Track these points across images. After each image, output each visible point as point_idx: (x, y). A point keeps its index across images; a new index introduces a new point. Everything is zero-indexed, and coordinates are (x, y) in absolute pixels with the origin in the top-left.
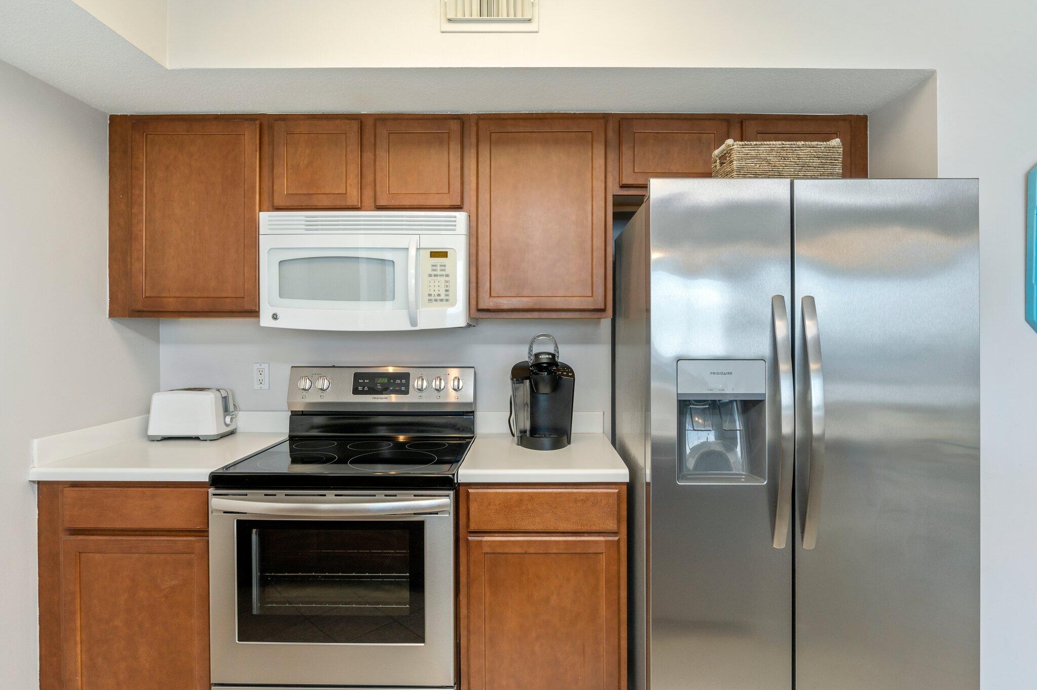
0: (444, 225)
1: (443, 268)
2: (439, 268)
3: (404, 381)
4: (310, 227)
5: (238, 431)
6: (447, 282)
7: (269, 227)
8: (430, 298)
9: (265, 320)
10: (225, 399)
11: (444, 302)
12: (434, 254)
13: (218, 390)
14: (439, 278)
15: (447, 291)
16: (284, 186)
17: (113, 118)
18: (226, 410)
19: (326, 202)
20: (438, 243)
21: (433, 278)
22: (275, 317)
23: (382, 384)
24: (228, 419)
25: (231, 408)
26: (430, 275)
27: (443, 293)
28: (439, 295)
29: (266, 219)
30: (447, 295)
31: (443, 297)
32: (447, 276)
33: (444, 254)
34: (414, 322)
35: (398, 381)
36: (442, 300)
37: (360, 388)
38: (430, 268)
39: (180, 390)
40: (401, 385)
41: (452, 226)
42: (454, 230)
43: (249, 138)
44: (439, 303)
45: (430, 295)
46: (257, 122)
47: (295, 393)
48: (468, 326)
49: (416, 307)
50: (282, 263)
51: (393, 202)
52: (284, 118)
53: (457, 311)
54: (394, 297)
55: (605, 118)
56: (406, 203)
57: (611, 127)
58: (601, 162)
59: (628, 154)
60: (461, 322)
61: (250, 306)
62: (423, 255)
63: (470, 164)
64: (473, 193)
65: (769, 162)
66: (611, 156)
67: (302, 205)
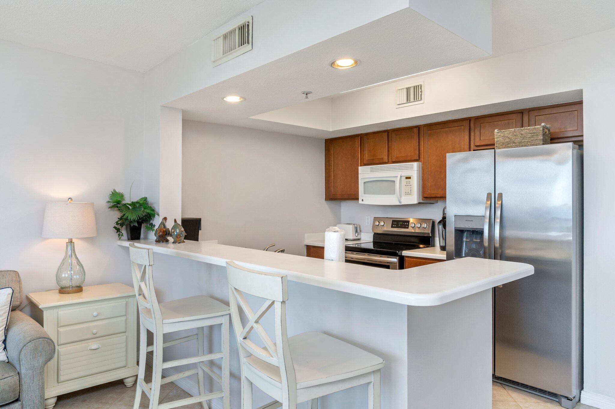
0: (410, 168)
1: (409, 183)
2: (408, 183)
3: (407, 224)
4: (372, 171)
5: (362, 239)
6: (411, 187)
7: (362, 171)
8: (406, 193)
9: (360, 202)
10: (356, 228)
11: (410, 195)
12: (407, 178)
13: (354, 225)
14: (408, 186)
15: (411, 191)
16: (367, 157)
17: (326, 140)
18: (356, 231)
19: (378, 162)
20: (408, 174)
21: (406, 186)
22: (363, 200)
23: (400, 224)
24: (357, 234)
25: (359, 231)
26: (406, 185)
27: (409, 192)
28: (408, 192)
29: (361, 168)
30: (411, 192)
31: (409, 193)
32: (411, 185)
33: (409, 178)
34: (400, 203)
35: (406, 224)
36: (409, 194)
37: (394, 226)
38: (406, 183)
39: (348, 224)
40: (407, 225)
41: (412, 168)
42: (413, 169)
43: (358, 142)
44: (408, 195)
45: (406, 192)
46: (360, 137)
47: (374, 226)
48: (419, 203)
49: (401, 197)
50: (364, 183)
51: (397, 160)
52: (367, 134)
53: (414, 199)
54: (394, 194)
55: (469, 119)
56: (401, 160)
57: (472, 122)
58: (467, 137)
59: (477, 133)
60: (416, 202)
61: (357, 197)
62: (404, 178)
63: (422, 143)
64: (422, 154)
65: (509, 138)
66: (472, 134)
67: (371, 163)
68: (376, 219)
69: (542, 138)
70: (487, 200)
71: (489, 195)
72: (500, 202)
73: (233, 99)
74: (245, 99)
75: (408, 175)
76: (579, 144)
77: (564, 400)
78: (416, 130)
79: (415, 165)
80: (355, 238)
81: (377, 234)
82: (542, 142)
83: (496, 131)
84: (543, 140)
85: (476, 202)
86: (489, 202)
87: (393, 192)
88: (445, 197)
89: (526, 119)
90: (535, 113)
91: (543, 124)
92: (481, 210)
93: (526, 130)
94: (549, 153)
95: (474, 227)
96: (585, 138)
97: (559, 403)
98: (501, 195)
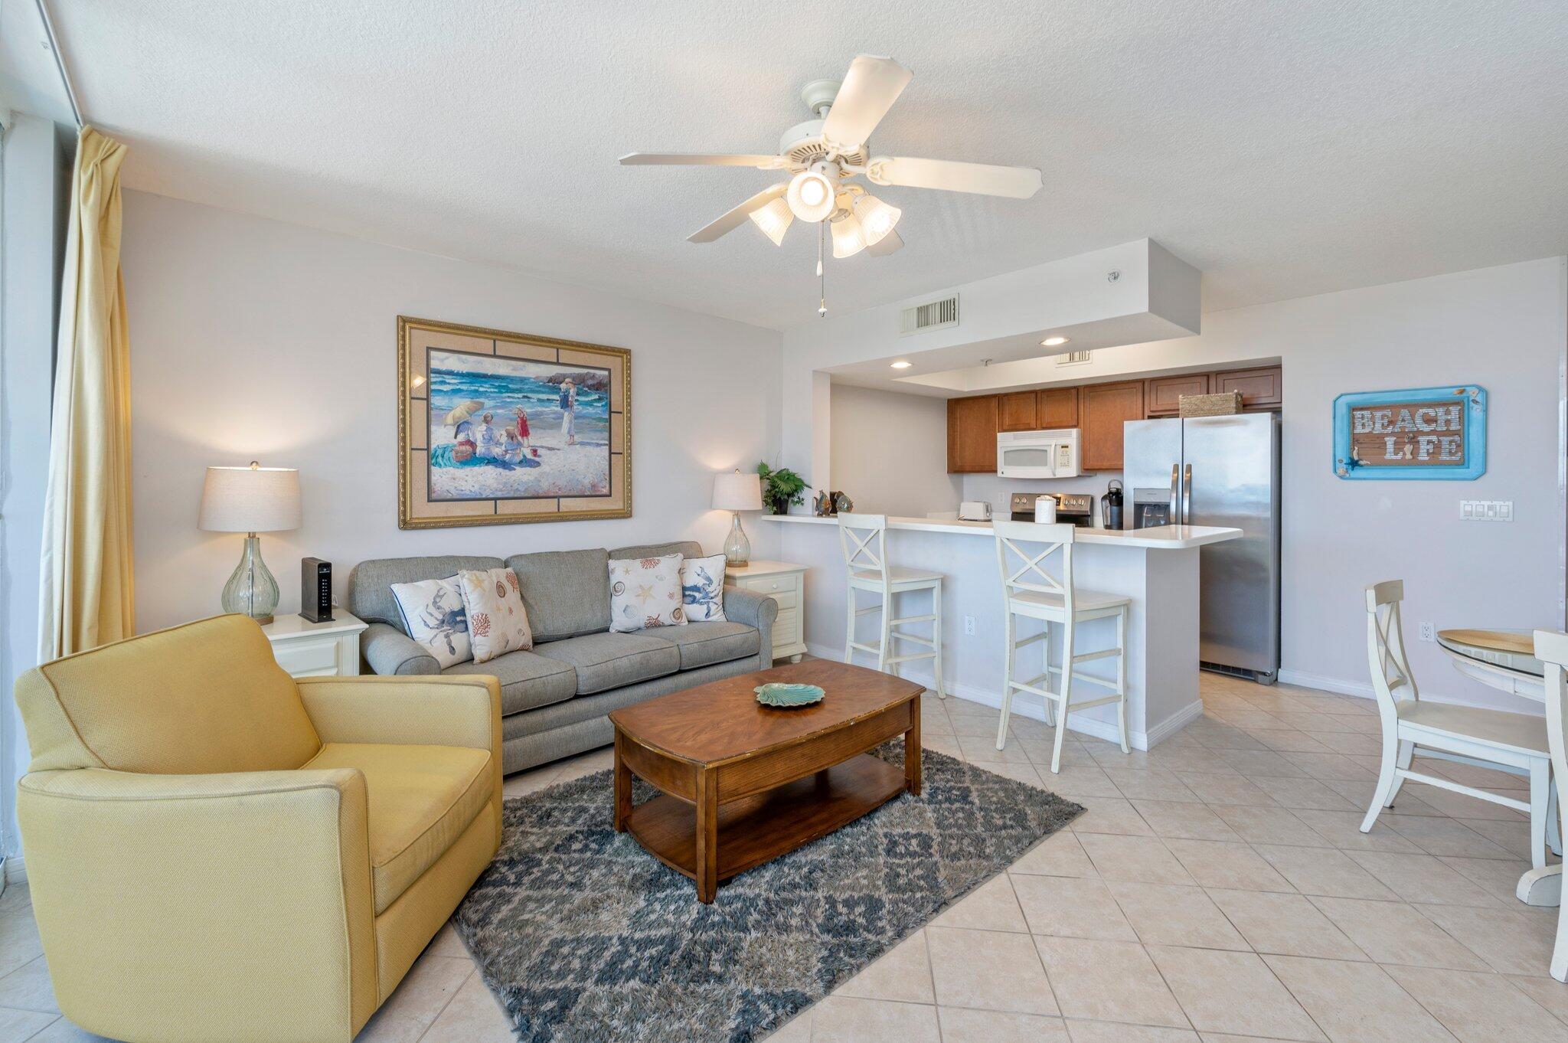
0: (1066, 435)
1: (1066, 452)
4: (1015, 438)
6: (1068, 458)
7: (1001, 438)
8: (1062, 465)
9: (999, 474)
10: (987, 507)
11: (1067, 466)
12: (1063, 447)
13: (984, 502)
14: (1065, 457)
16: (1007, 421)
17: (949, 400)
18: (987, 510)
19: (1023, 428)
22: (1003, 473)
24: (988, 514)
25: (989, 509)
26: (1061, 456)
29: (1000, 435)
30: (1068, 463)
31: (1066, 464)
32: (1068, 455)
33: (1067, 447)
34: (1054, 475)
38: (1061, 452)
41: (1070, 435)
44: (1064, 466)
45: (1061, 463)
47: (1013, 504)
48: (1079, 476)
49: (1055, 469)
50: (1005, 452)
51: (1048, 426)
52: (1006, 395)
53: (1072, 470)
54: (1046, 465)
55: (1143, 381)
56: (1053, 425)
57: (1146, 384)
58: (1141, 401)
59: (1153, 397)
60: (1074, 474)
61: (994, 469)
62: (1059, 448)
63: (1081, 407)
64: (1082, 419)
65: (1196, 405)
66: (1146, 398)
67: (1014, 428)
68: (1014, 495)
69: (1235, 406)
70: (1174, 472)
71: (1176, 468)
72: (1189, 475)
73: (901, 365)
74: (913, 364)
75: (1064, 443)
76: (1277, 411)
77: (1260, 677)
78: (1074, 392)
79: (1074, 432)
80: (988, 518)
81: (1017, 513)
82: (1235, 410)
83: (1180, 396)
84: (1236, 408)
85: (1160, 473)
86: (1176, 475)
87: (1044, 463)
88: (1122, 469)
89: (1212, 382)
90: (1224, 377)
91: (1236, 391)
92: (1166, 483)
93: (1214, 397)
94: (1245, 423)
95: (1158, 501)
96: (1284, 405)
97: (1255, 681)
98: (1189, 467)
